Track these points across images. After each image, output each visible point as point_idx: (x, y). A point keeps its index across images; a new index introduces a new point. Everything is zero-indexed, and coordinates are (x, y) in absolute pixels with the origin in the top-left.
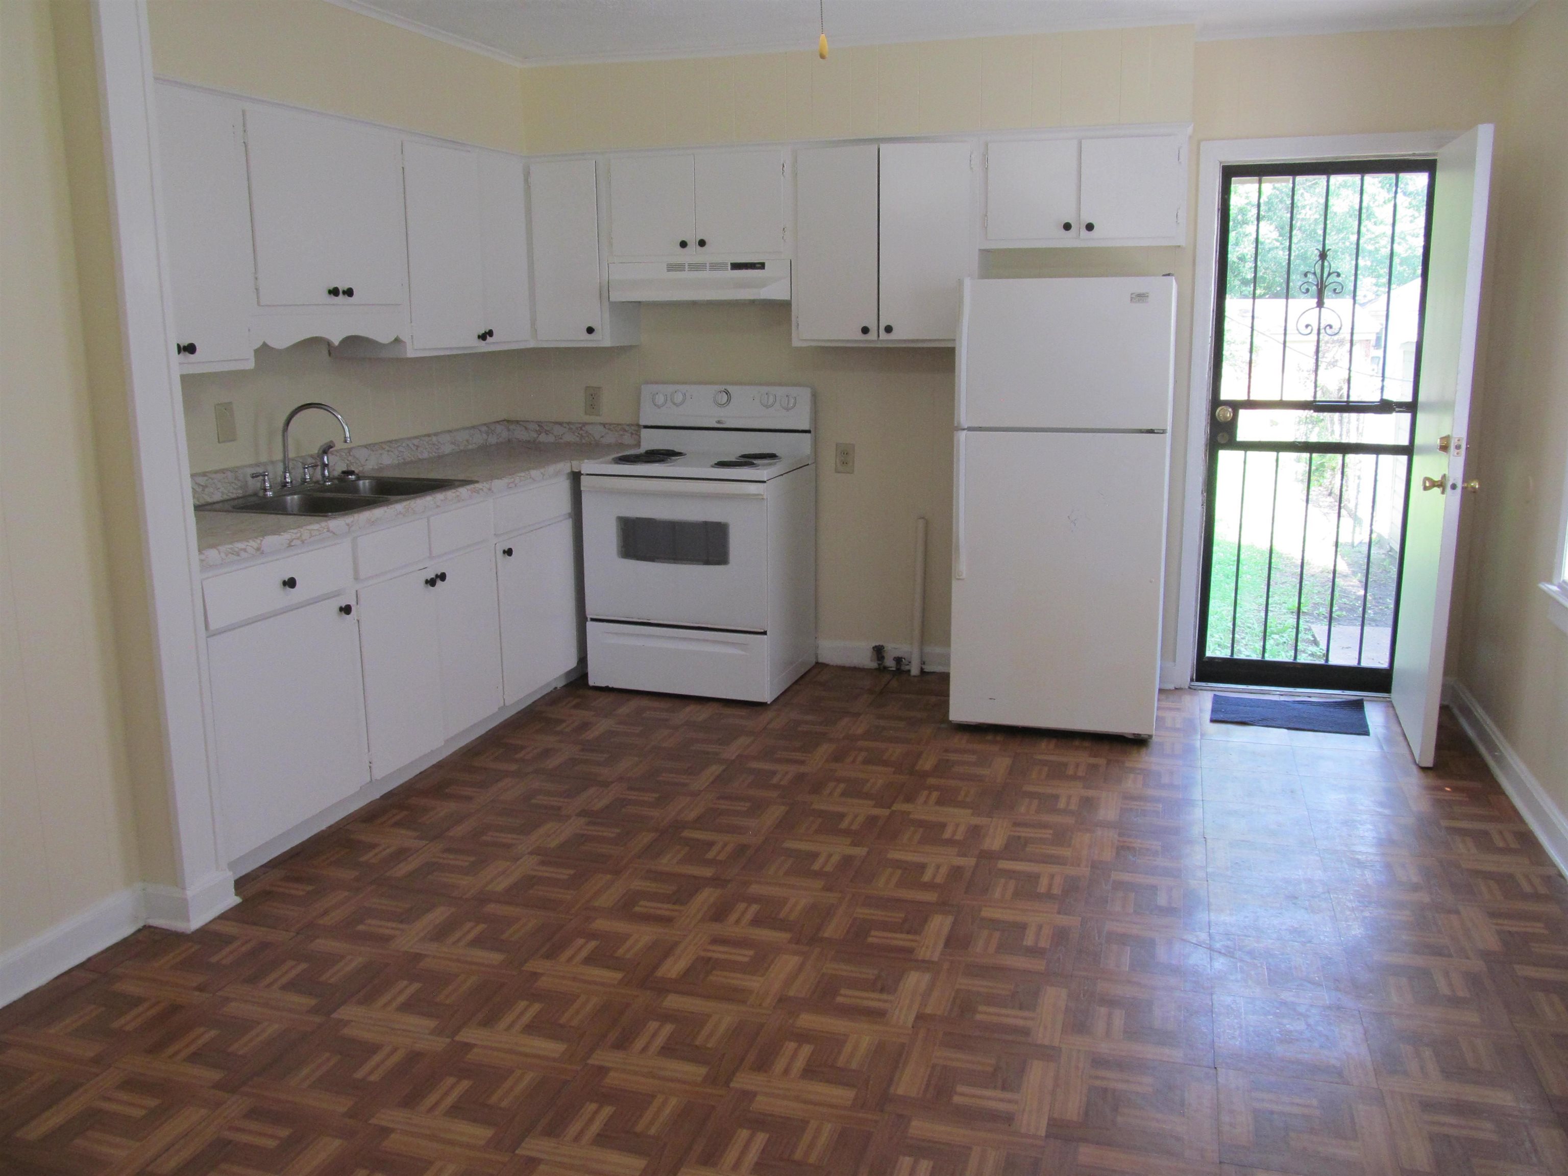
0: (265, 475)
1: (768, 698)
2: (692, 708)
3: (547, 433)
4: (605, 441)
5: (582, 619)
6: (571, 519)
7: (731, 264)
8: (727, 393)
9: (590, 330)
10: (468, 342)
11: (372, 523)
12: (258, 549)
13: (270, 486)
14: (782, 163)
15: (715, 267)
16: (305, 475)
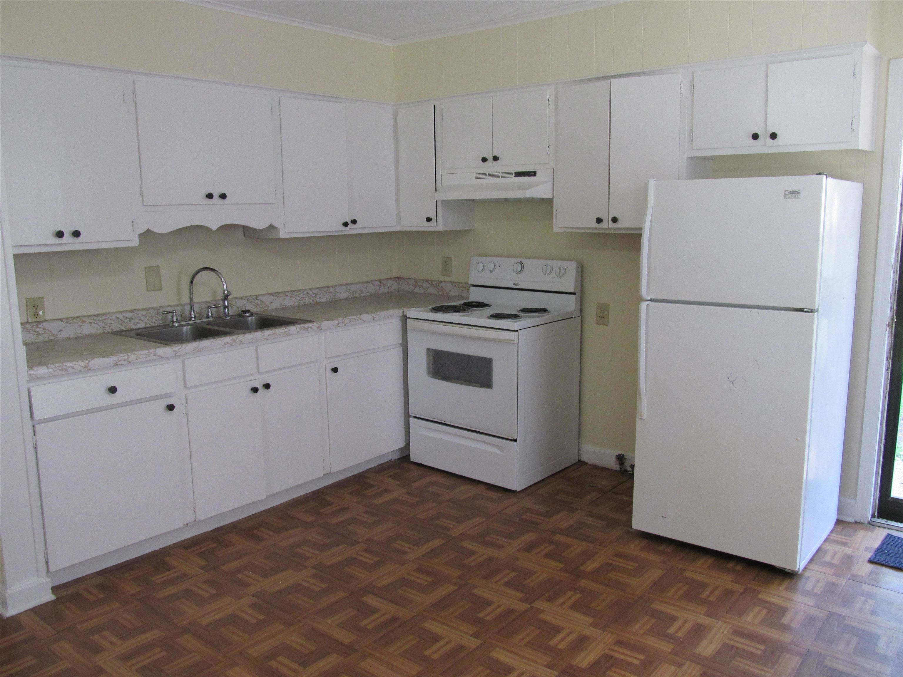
0: (173, 313)
1: (517, 486)
2: (466, 487)
3: (420, 286)
4: (452, 293)
5: (407, 416)
6: (402, 348)
7: (515, 172)
8: (521, 263)
9: (429, 220)
10: (336, 227)
11: (199, 350)
12: (85, 367)
13: (177, 319)
14: (548, 98)
15: (506, 175)
16: (208, 313)
